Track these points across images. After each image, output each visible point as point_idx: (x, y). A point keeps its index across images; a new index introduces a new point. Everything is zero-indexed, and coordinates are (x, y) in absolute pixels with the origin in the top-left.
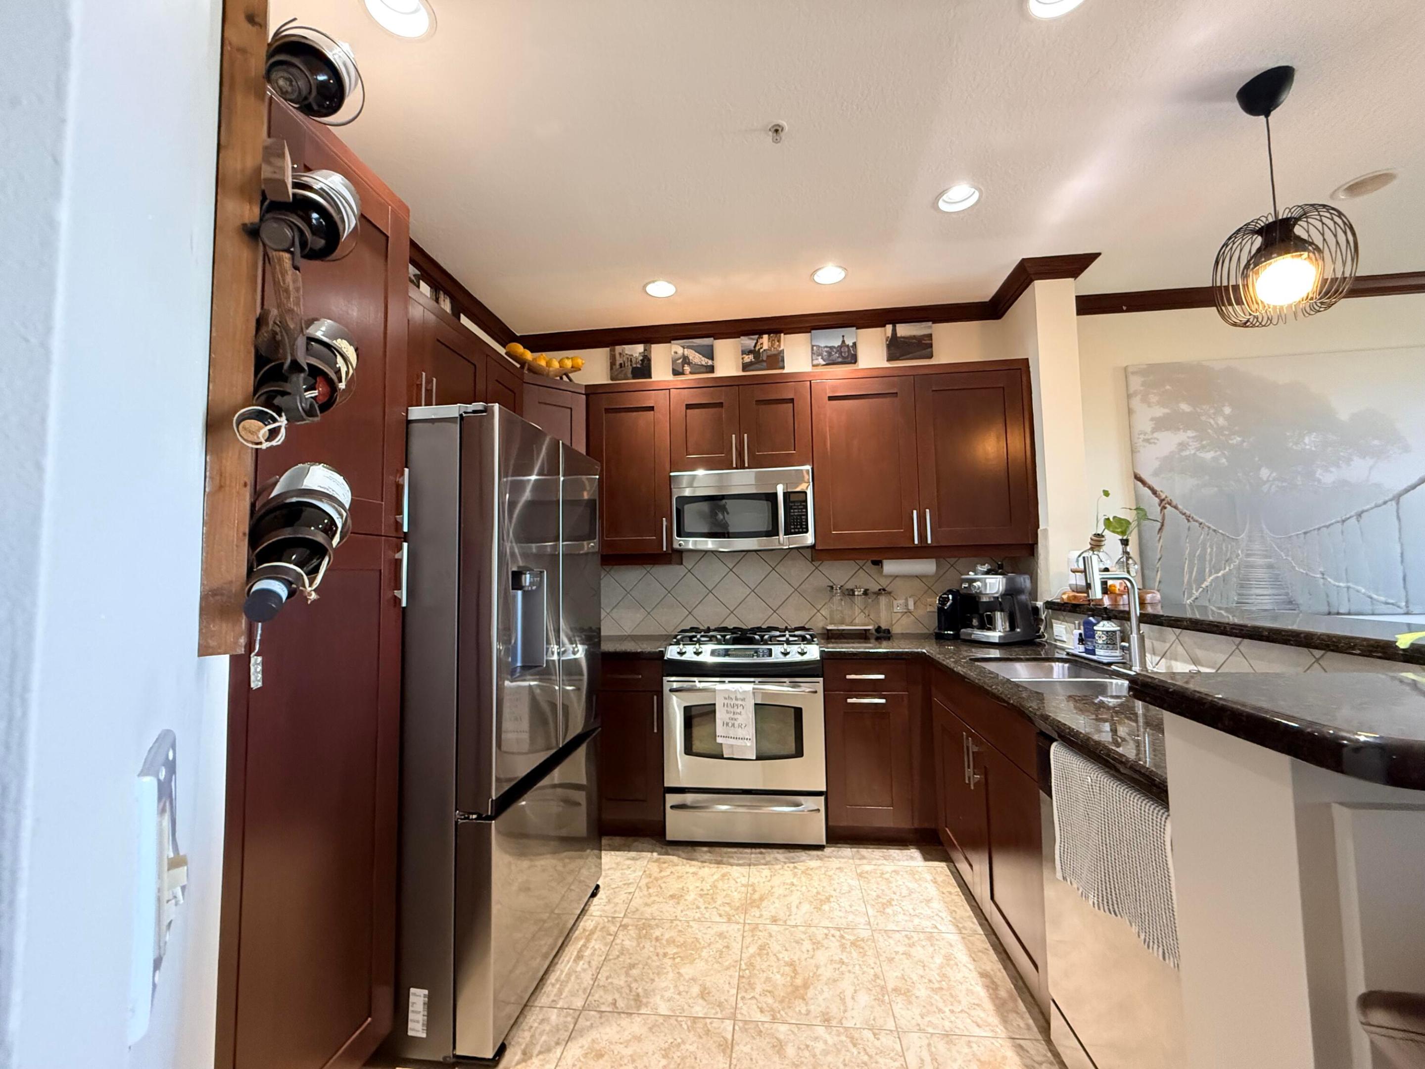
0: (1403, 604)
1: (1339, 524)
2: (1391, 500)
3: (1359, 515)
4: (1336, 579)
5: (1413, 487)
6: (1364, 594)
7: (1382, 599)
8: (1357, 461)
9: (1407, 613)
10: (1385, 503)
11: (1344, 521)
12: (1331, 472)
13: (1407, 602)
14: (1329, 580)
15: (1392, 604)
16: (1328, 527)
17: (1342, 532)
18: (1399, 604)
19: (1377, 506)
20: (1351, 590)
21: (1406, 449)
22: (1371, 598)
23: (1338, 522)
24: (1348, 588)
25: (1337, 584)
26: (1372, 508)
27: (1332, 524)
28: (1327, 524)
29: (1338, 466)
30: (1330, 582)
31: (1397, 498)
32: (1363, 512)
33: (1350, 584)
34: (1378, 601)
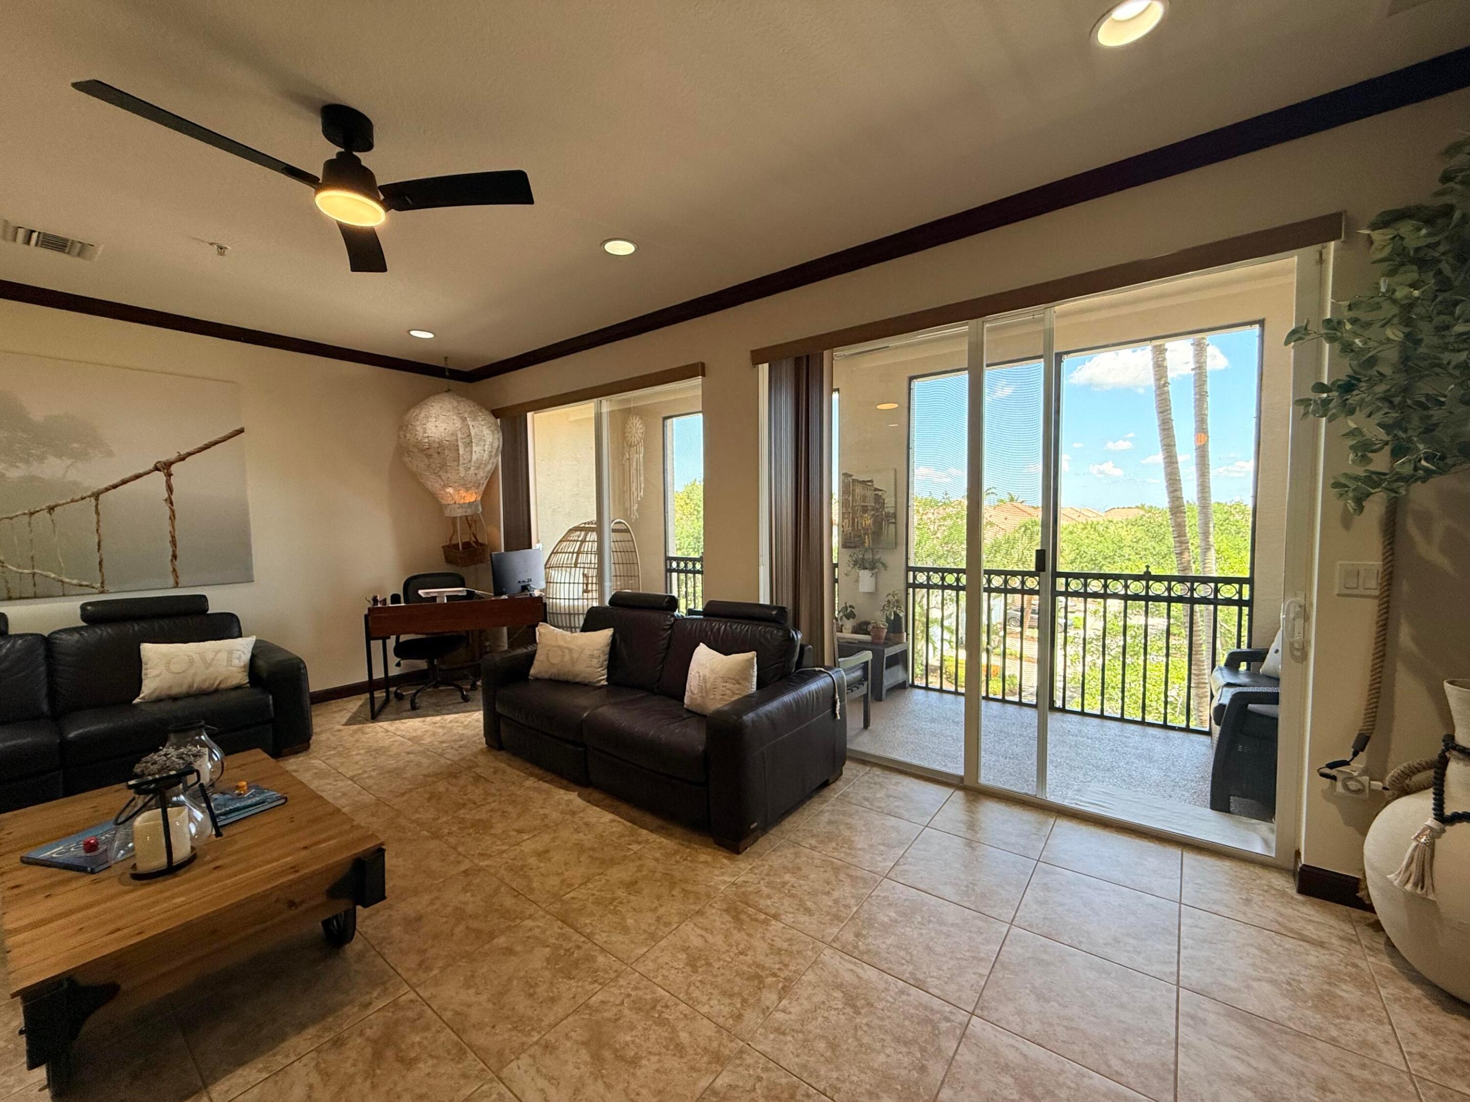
0: (99, 585)
1: (27, 517)
2: (89, 497)
3: (51, 509)
4: (19, 567)
5: (115, 487)
6: (54, 579)
7: (75, 582)
8: (52, 460)
9: (102, 592)
10: (83, 499)
11: (32, 514)
12: (17, 467)
13: (102, 583)
14: (10, 567)
15: (87, 586)
16: (11, 518)
17: (30, 523)
18: (94, 585)
19: (73, 501)
20: (36, 577)
21: (110, 454)
22: (62, 582)
23: (24, 514)
24: (34, 574)
25: (20, 571)
26: (67, 503)
27: (17, 516)
28: (11, 516)
29: (27, 462)
30: (11, 570)
31: (96, 495)
32: (56, 506)
33: (36, 571)
34: (70, 584)
